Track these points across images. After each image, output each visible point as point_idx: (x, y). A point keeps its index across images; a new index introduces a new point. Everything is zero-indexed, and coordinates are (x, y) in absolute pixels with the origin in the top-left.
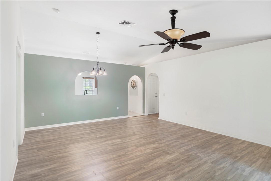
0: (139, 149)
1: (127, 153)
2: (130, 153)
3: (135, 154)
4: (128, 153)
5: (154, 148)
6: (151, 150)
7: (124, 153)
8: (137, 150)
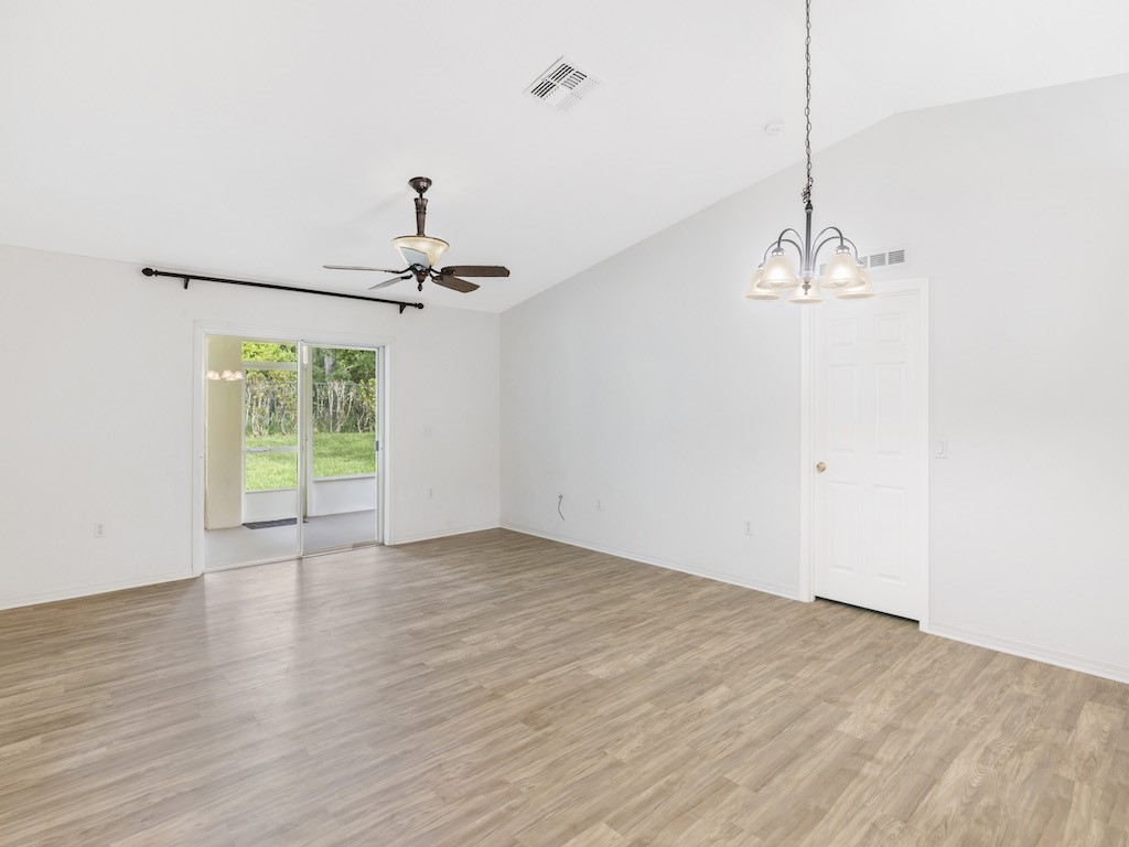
0: (506, 642)
1: (543, 627)
2: (534, 630)
3: (519, 627)
4: (539, 628)
5: (452, 648)
6: (464, 640)
7: (552, 628)
8: (515, 637)
